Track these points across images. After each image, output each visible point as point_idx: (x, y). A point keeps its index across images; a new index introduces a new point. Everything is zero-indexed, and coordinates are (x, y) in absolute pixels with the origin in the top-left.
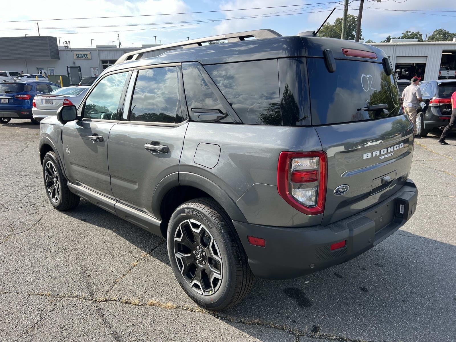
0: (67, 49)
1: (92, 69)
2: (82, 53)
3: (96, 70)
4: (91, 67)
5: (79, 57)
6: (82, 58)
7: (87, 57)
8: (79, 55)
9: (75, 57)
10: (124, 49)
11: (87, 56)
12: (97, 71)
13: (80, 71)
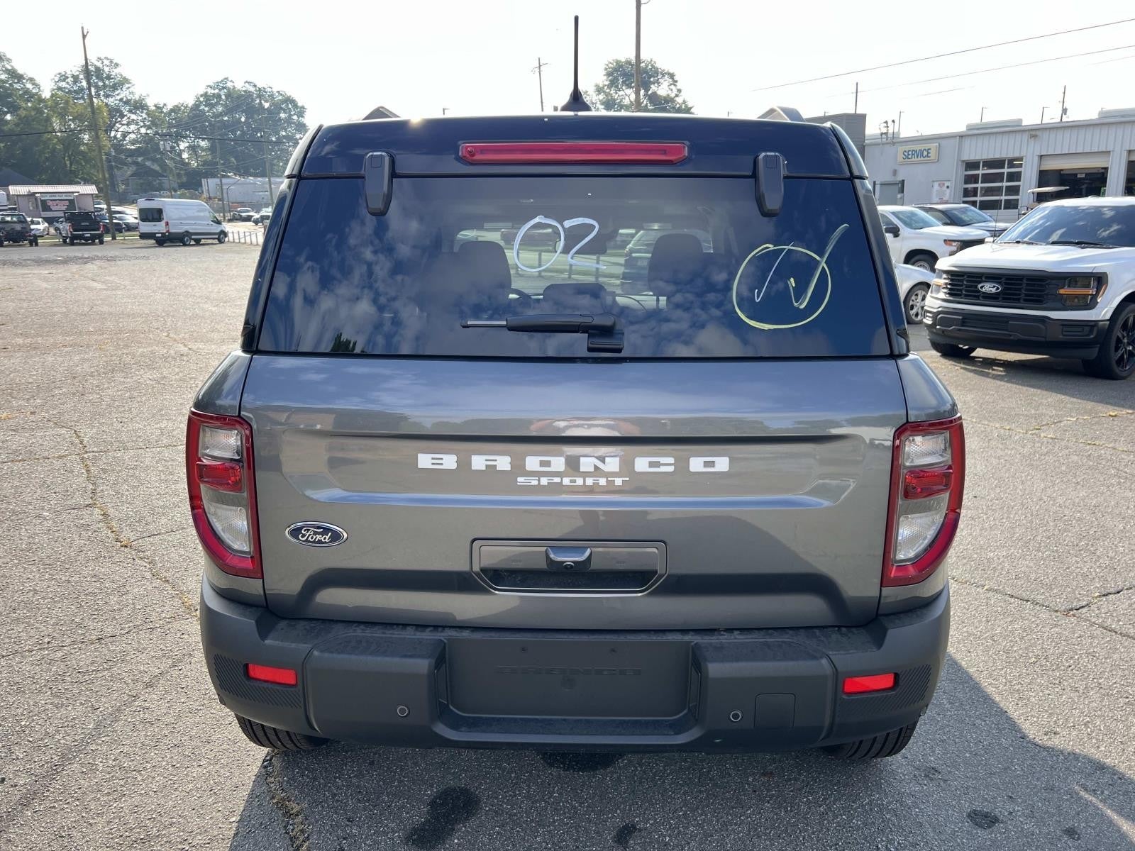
0: (884, 140)
1: (936, 185)
2: (918, 147)
3: (945, 188)
4: (934, 181)
5: (910, 157)
6: (916, 159)
7: (929, 155)
8: (910, 153)
9: (900, 157)
10: (1030, 128)
11: (928, 153)
12: (948, 191)
13: (903, 192)
